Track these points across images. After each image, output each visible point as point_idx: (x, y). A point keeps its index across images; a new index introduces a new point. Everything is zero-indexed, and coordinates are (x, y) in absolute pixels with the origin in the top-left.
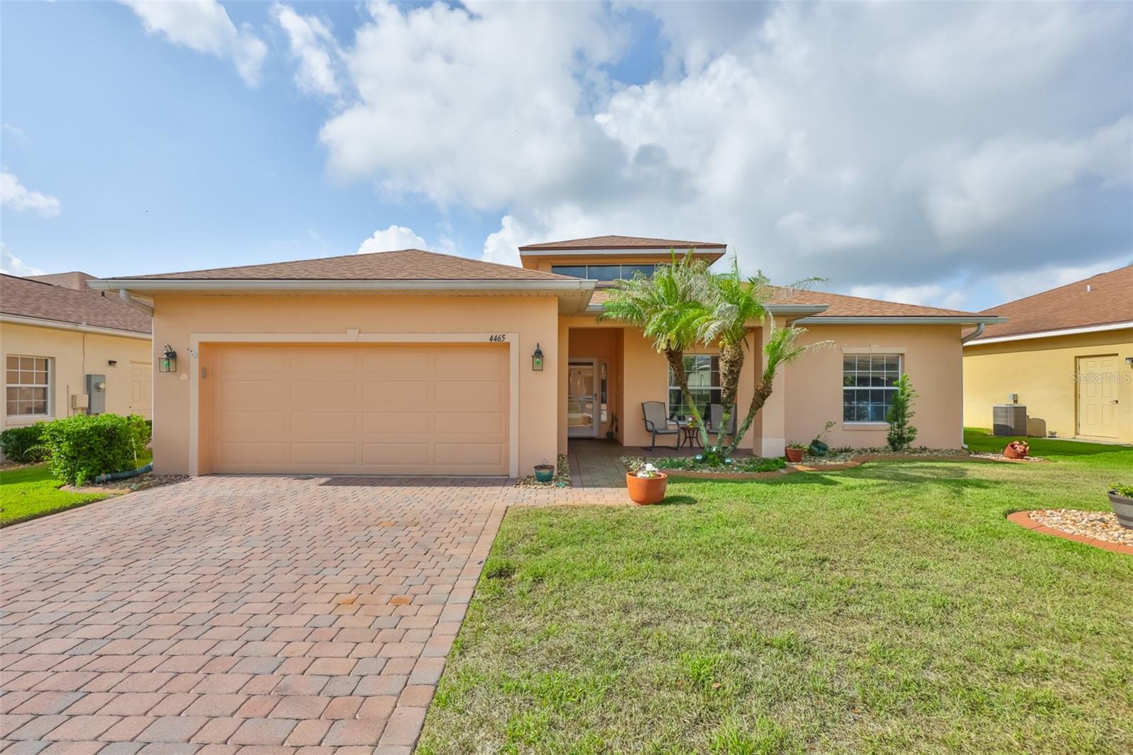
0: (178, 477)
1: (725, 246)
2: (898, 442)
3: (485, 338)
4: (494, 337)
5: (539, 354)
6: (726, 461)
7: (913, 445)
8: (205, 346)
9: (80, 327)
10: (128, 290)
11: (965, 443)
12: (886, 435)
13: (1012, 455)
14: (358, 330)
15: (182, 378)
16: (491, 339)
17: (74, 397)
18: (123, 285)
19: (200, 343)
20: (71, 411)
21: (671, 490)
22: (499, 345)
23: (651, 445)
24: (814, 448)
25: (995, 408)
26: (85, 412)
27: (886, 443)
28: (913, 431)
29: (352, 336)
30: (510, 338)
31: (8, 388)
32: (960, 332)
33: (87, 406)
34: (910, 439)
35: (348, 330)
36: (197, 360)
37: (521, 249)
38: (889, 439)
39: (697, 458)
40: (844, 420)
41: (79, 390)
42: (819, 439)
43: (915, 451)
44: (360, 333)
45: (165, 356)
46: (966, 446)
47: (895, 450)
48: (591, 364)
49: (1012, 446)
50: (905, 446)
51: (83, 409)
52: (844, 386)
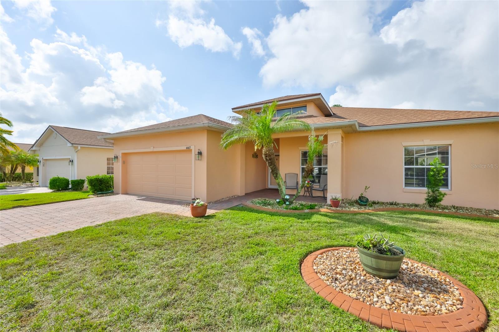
0: (118, 194)
2: (433, 201)
3: (184, 148)
5: (200, 153)
6: (287, 203)
7: (443, 203)
12: (425, 196)
16: (187, 148)
19: (122, 153)
22: (188, 150)
24: (359, 201)
27: (425, 202)
29: (151, 150)
30: (192, 148)
35: (151, 147)
36: (122, 158)
37: (233, 109)
38: (426, 199)
39: (277, 201)
40: (405, 186)
42: (363, 196)
43: (444, 208)
44: (154, 148)
47: (431, 206)
50: (438, 204)
52: (405, 165)
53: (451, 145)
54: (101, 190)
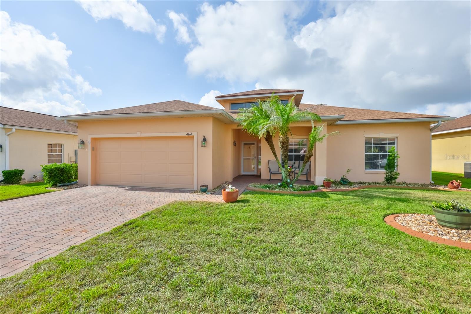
0: (86, 185)
1: (303, 91)
2: (390, 180)
3: (184, 134)
4: (188, 134)
5: (205, 140)
6: (290, 186)
7: (397, 181)
8: (92, 139)
9: (72, 133)
10: (67, 120)
11: (432, 181)
12: (384, 176)
13: (451, 187)
14: (140, 132)
15: (86, 151)
16: (187, 135)
17: (71, 157)
18: (65, 118)
19: (91, 138)
20: (70, 162)
21: (241, 197)
22: (190, 136)
23: (269, 178)
24: (341, 181)
25: (465, 163)
26: (74, 162)
27: (384, 180)
28: (398, 174)
29: (138, 135)
30: (195, 134)
31: (48, 154)
32: (430, 125)
33: (75, 160)
34: (396, 178)
35: (137, 132)
36: (90, 144)
37: (216, 97)
38: (385, 178)
39: (279, 184)
40: (366, 169)
41: (72, 155)
42: (344, 177)
43: (399, 184)
44: (141, 133)
45: (80, 143)
46: (433, 182)
47: (388, 183)
48: (254, 144)
49: (452, 183)
50: (393, 181)
51: (74, 161)
52: (366, 153)
53: (397, 137)
54: (62, 181)
